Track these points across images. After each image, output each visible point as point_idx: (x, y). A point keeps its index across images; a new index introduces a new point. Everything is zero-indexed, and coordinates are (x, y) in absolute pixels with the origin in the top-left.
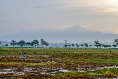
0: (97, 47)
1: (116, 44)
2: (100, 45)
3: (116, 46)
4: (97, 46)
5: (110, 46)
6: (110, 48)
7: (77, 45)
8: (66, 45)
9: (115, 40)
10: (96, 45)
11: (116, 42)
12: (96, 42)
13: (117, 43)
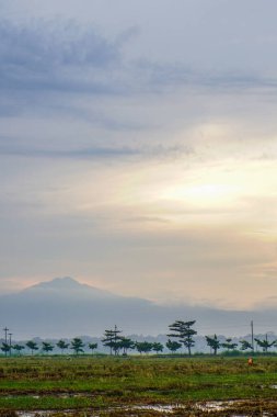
0: (114, 353)
1: (177, 340)
2: (126, 343)
3: (179, 346)
4: (115, 346)
5: (158, 347)
6: (160, 352)
7: (46, 345)
8: (6, 346)
9: (175, 325)
10: (111, 345)
11: (179, 333)
12: (109, 333)
13: (182, 336)
